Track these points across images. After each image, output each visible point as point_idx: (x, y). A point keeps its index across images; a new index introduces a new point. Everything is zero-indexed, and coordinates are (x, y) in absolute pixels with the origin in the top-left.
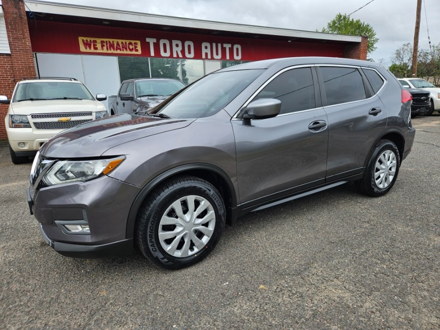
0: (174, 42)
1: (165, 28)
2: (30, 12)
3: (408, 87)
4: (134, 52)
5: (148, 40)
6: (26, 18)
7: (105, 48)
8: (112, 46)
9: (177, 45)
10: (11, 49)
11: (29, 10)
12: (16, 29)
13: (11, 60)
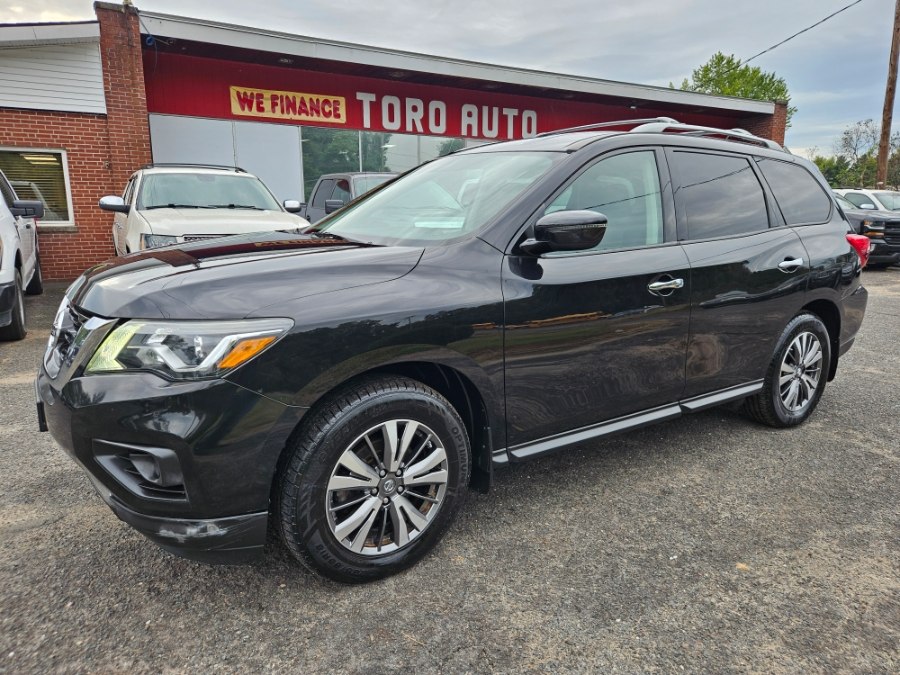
0: (410, 102)
1: (396, 75)
2: (148, 35)
3: (872, 206)
4: (332, 119)
5: (360, 96)
6: (139, 47)
7: (278, 108)
8: (291, 105)
9: (415, 109)
10: (107, 105)
11: (146, 32)
12: (120, 69)
13: (106, 127)
